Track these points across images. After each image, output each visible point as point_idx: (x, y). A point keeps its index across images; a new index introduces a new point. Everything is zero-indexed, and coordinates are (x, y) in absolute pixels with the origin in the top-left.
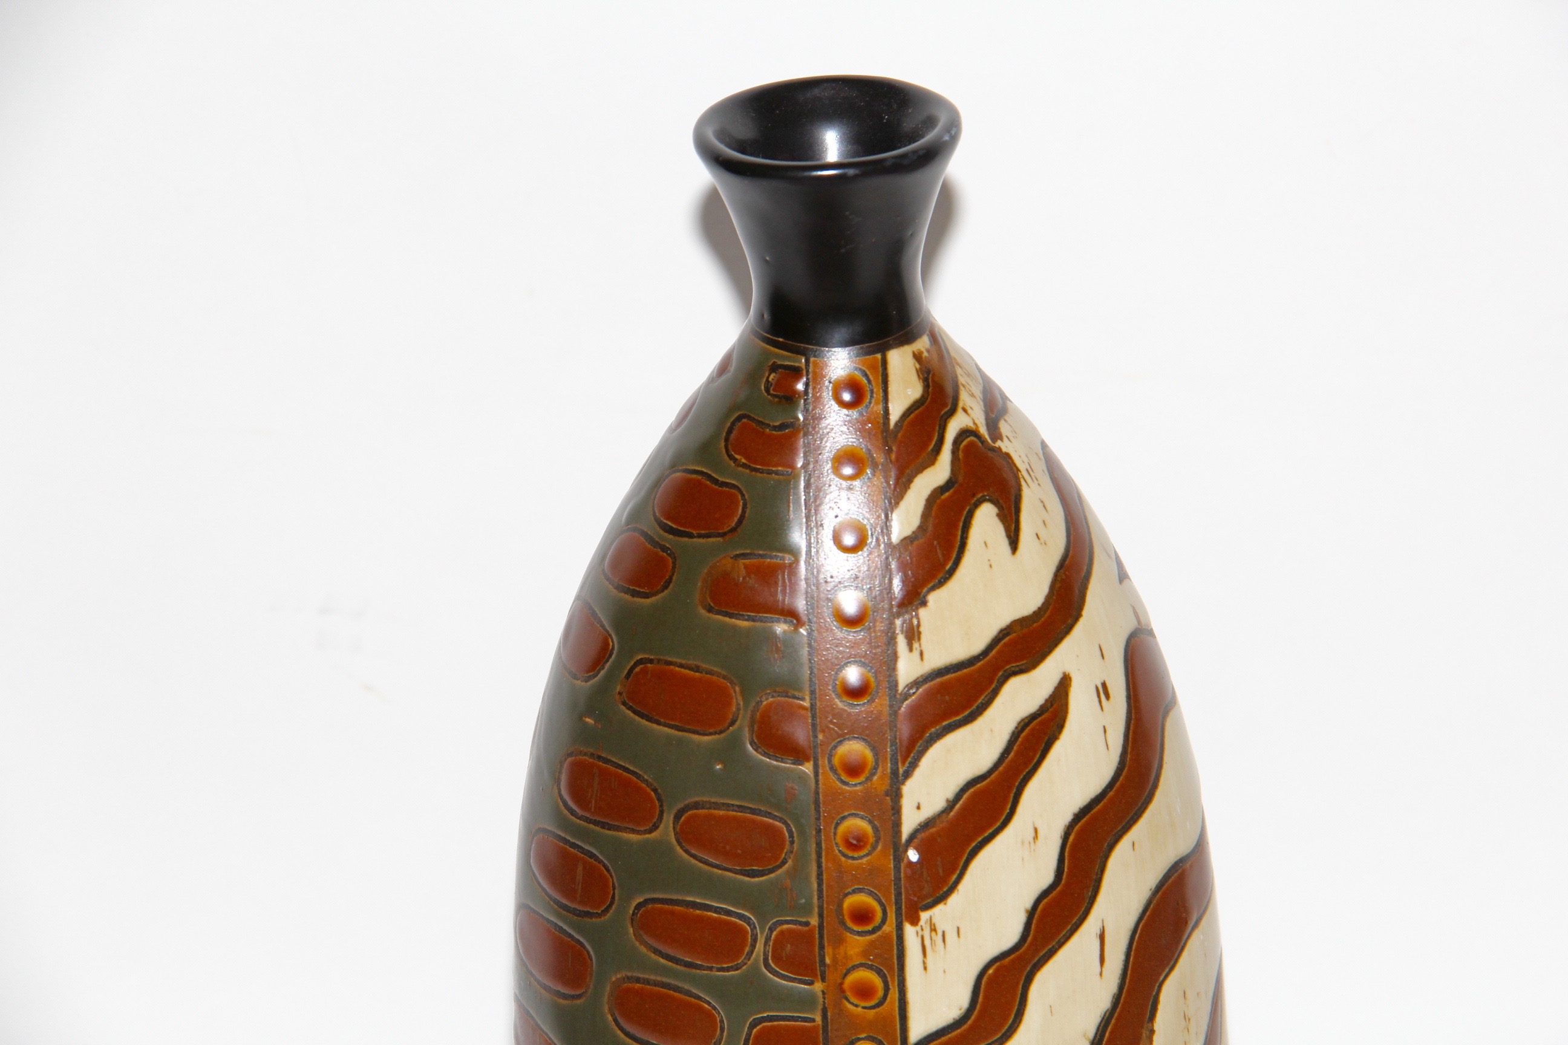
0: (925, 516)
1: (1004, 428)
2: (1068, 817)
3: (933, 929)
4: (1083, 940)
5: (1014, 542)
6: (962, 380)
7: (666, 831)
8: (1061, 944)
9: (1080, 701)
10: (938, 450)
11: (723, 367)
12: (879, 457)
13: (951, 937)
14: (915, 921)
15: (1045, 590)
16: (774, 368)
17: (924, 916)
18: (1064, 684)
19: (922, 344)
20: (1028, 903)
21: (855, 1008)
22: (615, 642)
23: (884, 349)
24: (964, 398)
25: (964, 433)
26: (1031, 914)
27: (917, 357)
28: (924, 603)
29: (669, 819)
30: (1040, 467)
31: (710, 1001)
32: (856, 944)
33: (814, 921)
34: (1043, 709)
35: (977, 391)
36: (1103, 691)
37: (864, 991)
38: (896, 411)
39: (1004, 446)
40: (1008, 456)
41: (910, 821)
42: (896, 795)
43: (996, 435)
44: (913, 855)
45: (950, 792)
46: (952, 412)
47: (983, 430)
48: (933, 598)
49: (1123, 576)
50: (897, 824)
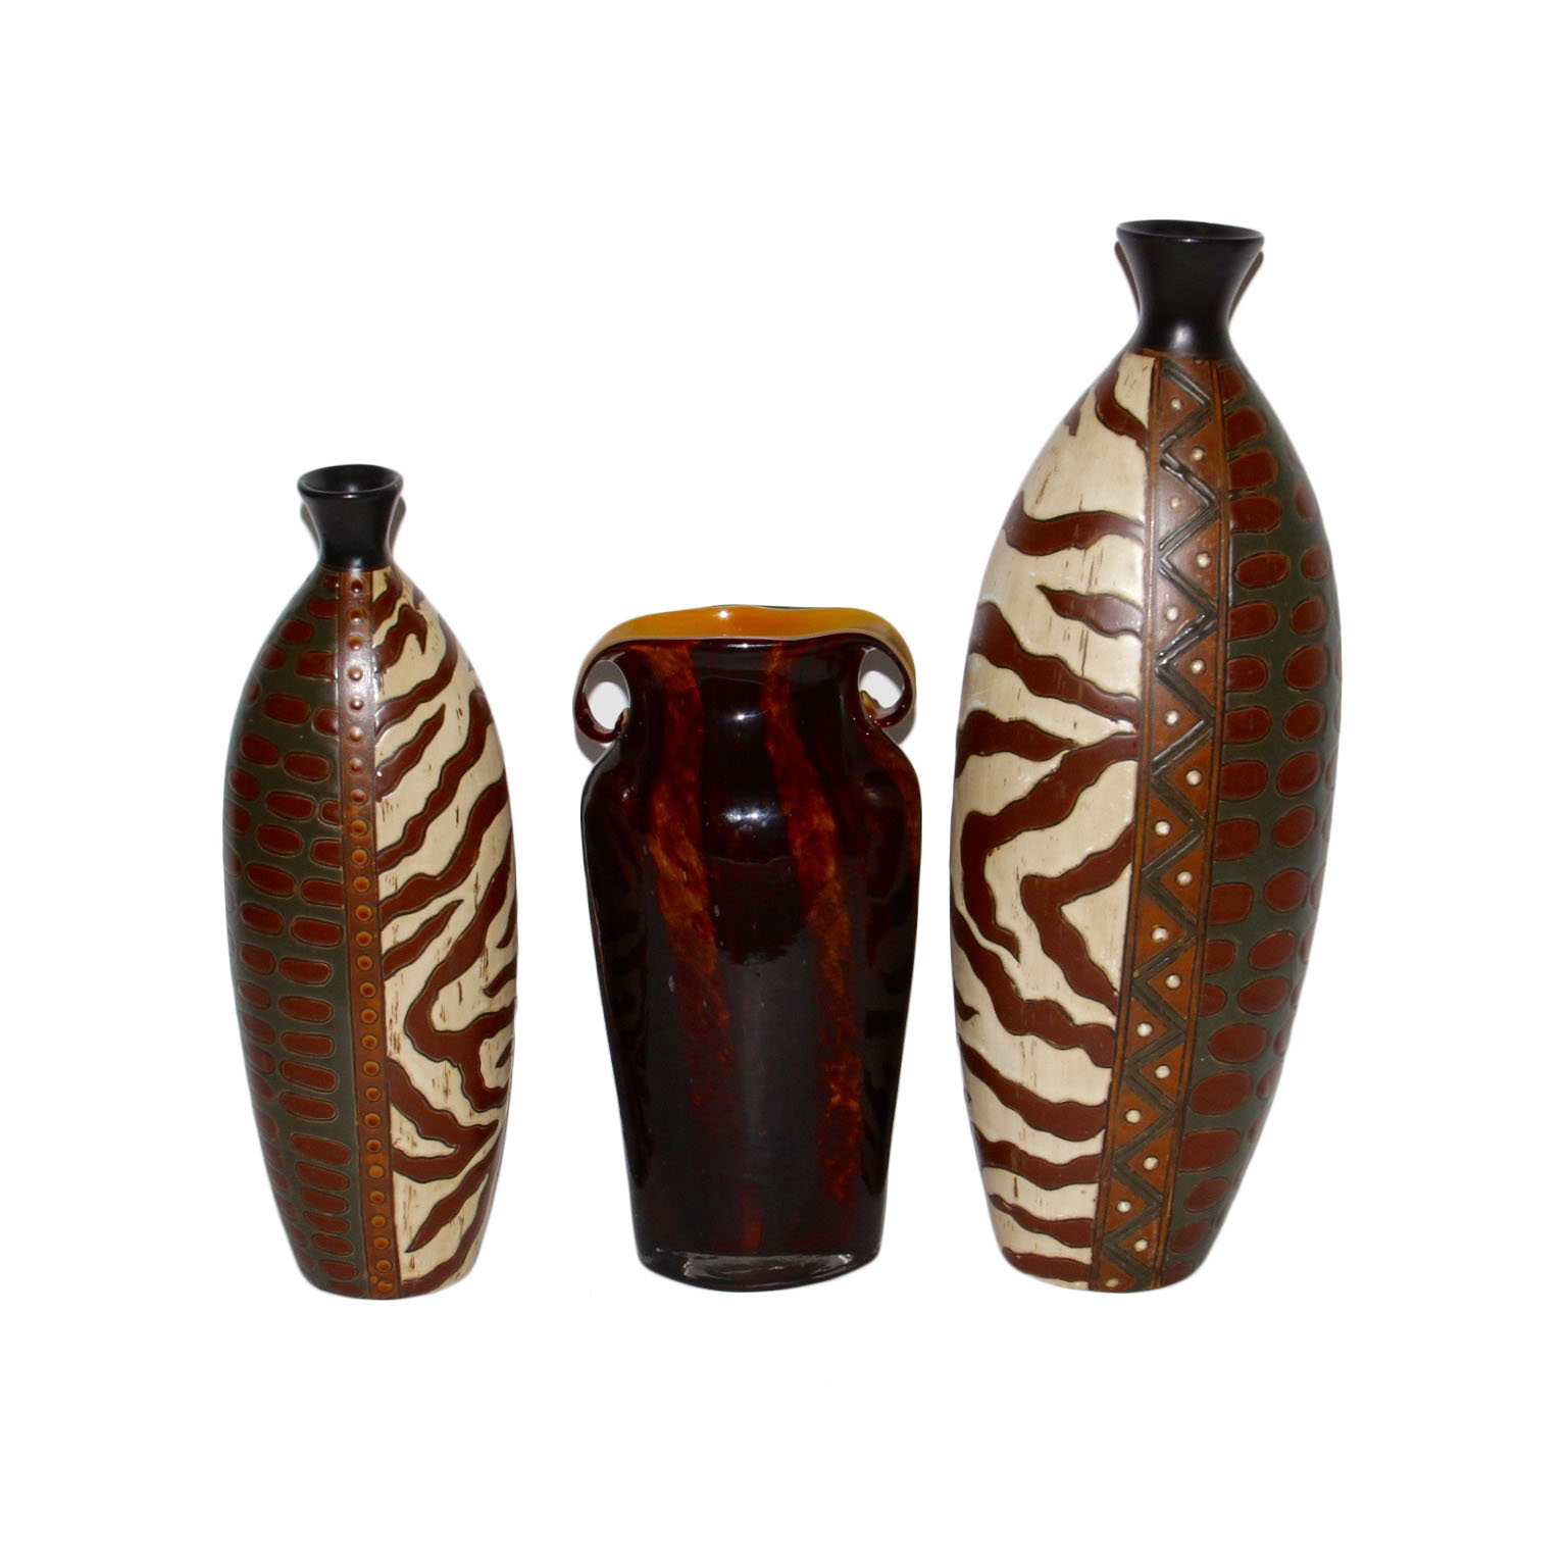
0: (387, 637)
1: (421, 605)
2: (444, 762)
3: (387, 804)
4: (449, 813)
5: (423, 648)
6: (404, 584)
7: (281, 764)
8: (440, 813)
9: (450, 716)
10: (392, 612)
11: (308, 579)
12: (368, 613)
13: (394, 806)
14: (380, 801)
15: (436, 669)
16: (327, 577)
17: (384, 798)
18: (442, 709)
19: (388, 570)
20: (427, 795)
21: (355, 836)
22: (261, 688)
23: (371, 571)
24: (405, 592)
25: (404, 606)
26: (428, 800)
27: (385, 574)
28: (385, 672)
29: (281, 758)
30: (436, 623)
31: (297, 834)
32: (357, 808)
33: (339, 800)
34: (434, 717)
35: (411, 590)
36: (460, 712)
37: (359, 830)
38: (376, 595)
39: (421, 612)
40: (422, 616)
41: (378, 759)
42: (372, 749)
43: (418, 607)
44: (379, 774)
45: (395, 749)
46: (399, 597)
47: (412, 605)
48: (388, 671)
49: (471, 669)
50: (373, 760)
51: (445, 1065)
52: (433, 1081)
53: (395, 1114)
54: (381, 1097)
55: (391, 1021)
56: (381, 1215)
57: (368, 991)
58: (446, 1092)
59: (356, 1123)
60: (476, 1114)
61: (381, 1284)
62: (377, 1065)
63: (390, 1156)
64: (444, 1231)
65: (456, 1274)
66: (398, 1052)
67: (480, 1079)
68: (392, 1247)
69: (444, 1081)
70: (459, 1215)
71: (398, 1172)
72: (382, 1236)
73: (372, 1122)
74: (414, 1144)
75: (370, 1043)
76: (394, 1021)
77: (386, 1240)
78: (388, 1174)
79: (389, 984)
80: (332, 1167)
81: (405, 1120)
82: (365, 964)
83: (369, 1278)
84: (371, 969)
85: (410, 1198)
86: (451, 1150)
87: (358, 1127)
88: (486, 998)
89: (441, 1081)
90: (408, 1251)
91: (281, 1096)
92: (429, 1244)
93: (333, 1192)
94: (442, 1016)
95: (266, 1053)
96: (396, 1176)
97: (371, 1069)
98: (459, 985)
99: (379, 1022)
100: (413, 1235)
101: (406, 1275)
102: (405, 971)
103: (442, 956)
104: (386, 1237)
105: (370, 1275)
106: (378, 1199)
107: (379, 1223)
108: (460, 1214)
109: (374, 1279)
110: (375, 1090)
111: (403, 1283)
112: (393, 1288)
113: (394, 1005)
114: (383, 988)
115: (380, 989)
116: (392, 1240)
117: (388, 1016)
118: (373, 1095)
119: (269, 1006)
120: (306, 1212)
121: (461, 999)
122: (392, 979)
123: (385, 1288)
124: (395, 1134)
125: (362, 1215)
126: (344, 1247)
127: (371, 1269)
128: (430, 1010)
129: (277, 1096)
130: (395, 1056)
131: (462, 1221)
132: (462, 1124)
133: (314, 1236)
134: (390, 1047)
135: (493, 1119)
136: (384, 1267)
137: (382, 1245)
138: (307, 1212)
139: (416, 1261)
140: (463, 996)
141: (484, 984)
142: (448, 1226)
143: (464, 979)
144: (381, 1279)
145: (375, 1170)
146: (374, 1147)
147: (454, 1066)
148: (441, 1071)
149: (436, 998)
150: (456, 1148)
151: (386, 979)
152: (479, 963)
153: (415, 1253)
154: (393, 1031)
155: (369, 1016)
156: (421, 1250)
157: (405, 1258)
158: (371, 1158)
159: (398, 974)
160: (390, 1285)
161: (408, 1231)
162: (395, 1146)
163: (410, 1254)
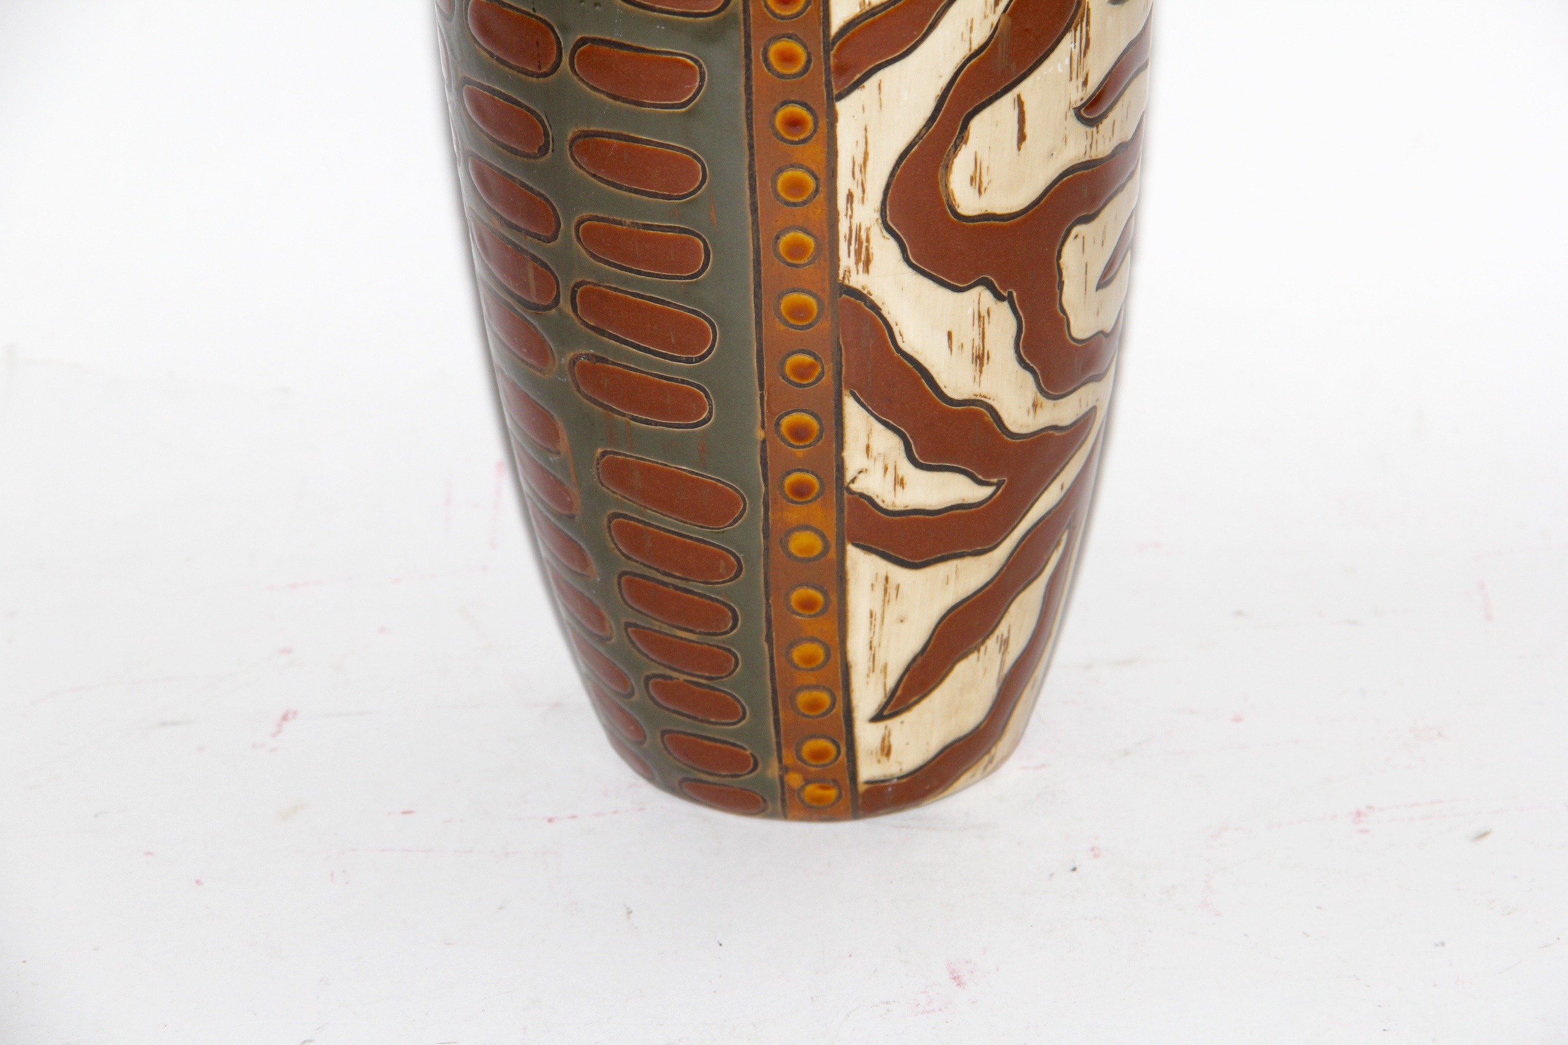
51: (981, 297)
52: (950, 335)
53: (855, 415)
54: (823, 373)
55: (850, 197)
56: (813, 640)
57: (794, 123)
58: (980, 359)
59: (760, 434)
60: (1051, 403)
61: (811, 789)
62: (812, 301)
63: (841, 510)
64: (964, 671)
65: (986, 758)
66: (867, 270)
67: (1060, 321)
69: (975, 333)
70: (998, 632)
71: (857, 546)
72: (816, 687)
73: (799, 433)
74: (900, 482)
75: (797, 250)
76: (858, 194)
77: (825, 697)
78: (833, 554)
79: (843, 107)
80: (695, 531)
81: (878, 427)
82: (787, 58)
83: (781, 778)
84: (806, 69)
85: (886, 602)
86: (984, 492)
87: (764, 442)
88: (1081, 128)
89: (968, 334)
90: (879, 717)
91: (573, 362)
92: (925, 703)
93: (698, 587)
94: (976, 181)
95: (534, 258)
96: (853, 553)
97: (799, 311)
98: (1020, 103)
99: (821, 196)
100: (891, 681)
101: (869, 769)
102: (886, 75)
103: (980, 36)
104: (824, 688)
105: (785, 769)
106: (808, 605)
107: (809, 659)
108: (1002, 629)
109: (794, 780)
110: (807, 359)
111: (862, 788)
112: (839, 797)
113: (859, 160)
114: (832, 119)
115: (823, 123)
116: (839, 695)
117: (844, 183)
118: (802, 371)
119: (544, 150)
120: (628, 625)
121: (1022, 138)
122: (856, 96)
123: (819, 799)
124: (854, 459)
125: (769, 640)
126: (728, 709)
127: (789, 758)
128: (948, 168)
129: (565, 361)
130: (857, 280)
131: (1005, 643)
132: (1014, 428)
133: (648, 679)
134: (846, 260)
135: (1084, 410)
136: (819, 755)
137: (814, 705)
138: (635, 625)
139: (896, 742)
140: (1028, 130)
141: (1077, 95)
142: (973, 657)
143: (1024, 89)
144: (808, 782)
145: (803, 542)
146: (801, 491)
147: (999, 297)
148: (970, 311)
149: (962, 137)
150: (999, 485)
151: (840, 97)
152: (1068, 45)
153: (894, 724)
154: (856, 221)
155: (796, 187)
156: (907, 717)
157: (867, 735)
158: (795, 514)
159: (871, 83)
160: (832, 793)
161: (877, 675)
162: (853, 487)
163: (881, 725)
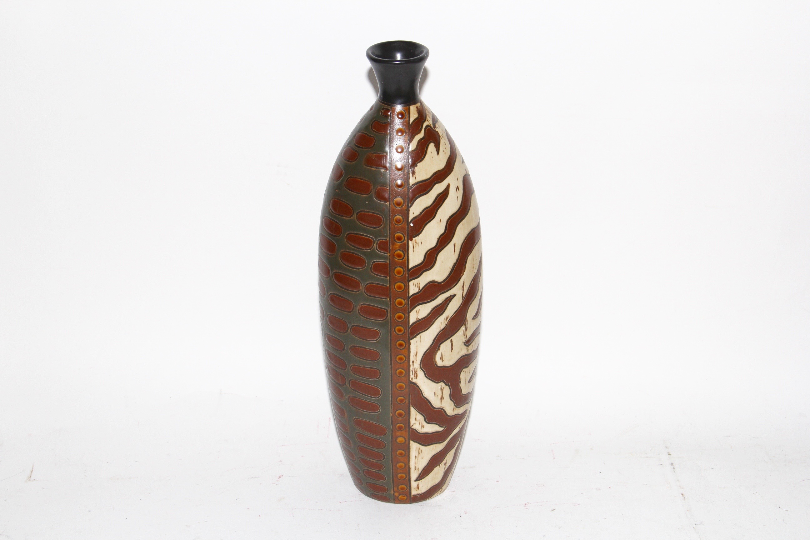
0: (417, 145)
1: (437, 125)
2: (448, 217)
3: (416, 242)
4: (450, 247)
5: (438, 152)
6: (427, 114)
7: (354, 217)
8: (445, 247)
9: (452, 190)
10: (421, 130)
11: (371, 109)
12: (407, 131)
13: (420, 244)
14: (411, 240)
15: (445, 164)
16: (383, 109)
17: (414, 239)
18: (448, 186)
19: (418, 105)
20: (438, 237)
21: (397, 259)
22: (344, 173)
23: (409, 105)
24: (428, 118)
25: (427, 126)
26: (438, 239)
27: (417, 108)
28: (416, 166)
29: (355, 214)
30: (445, 135)
31: (363, 257)
32: (398, 244)
33: (388, 239)
34: (443, 192)
35: (431, 116)
36: (458, 188)
37: (399, 256)
38: (412, 120)
39: (437, 130)
40: (437, 132)
41: (411, 217)
42: (409, 211)
43: (435, 127)
44: (412, 225)
45: (421, 210)
46: (425, 121)
47: (432, 126)
48: (418, 165)
49: (463, 162)
50: (408, 217)
51: (442, 385)
52: (435, 393)
53: (413, 411)
54: (406, 401)
55: (413, 362)
56: (402, 462)
57: (401, 345)
58: (442, 398)
59: (391, 415)
60: (457, 409)
61: (400, 497)
62: (404, 385)
63: (409, 433)
64: (436, 470)
65: (441, 490)
66: (416, 378)
67: (460, 390)
68: (408, 477)
69: (440, 393)
70: (444, 461)
71: (412, 440)
72: (403, 473)
73: (400, 415)
74: (423, 426)
75: (401, 373)
76: (415, 361)
77: (404, 475)
78: (407, 443)
79: (412, 342)
80: (376, 437)
81: (418, 414)
82: (400, 330)
83: (394, 494)
84: (404, 333)
85: (419, 454)
86: (442, 429)
87: (392, 416)
88: (465, 347)
89: (439, 393)
90: (416, 480)
91: (349, 397)
92: (427, 477)
93: (376, 450)
94: (441, 358)
95: (340, 373)
96: (412, 442)
97: (401, 387)
98: (452, 341)
99: (406, 362)
100: (420, 472)
101: (414, 492)
102: (422, 334)
103: (443, 326)
105: (394, 492)
106: (401, 454)
107: (401, 467)
108: (445, 460)
109: (397, 494)
110: (402, 398)
111: (412, 496)
112: (407, 498)
113: (415, 354)
114: (410, 344)
115: (407, 345)
116: (408, 475)
117: (412, 358)
118: (401, 401)
119: (344, 350)
120: (359, 458)
121: (452, 349)
122: (415, 339)
123: (402, 499)
124: (412, 421)
125: (392, 462)
126: (382, 478)
127: (396, 489)
128: (435, 355)
129: (347, 397)
130: (414, 380)
131: (446, 463)
132: (449, 414)
133: (364, 470)
134: (412, 376)
135: (465, 410)
136: (402, 489)
137: (402, 477)
138: (361, 458)
139: (420, 486)
140: (453, 347)
141: (464, 340)
142: (438, 467)
143: (453, 338)
144: (400, 495)
145: (400, 440)
146: (400, 428)
147: (446, 385)
148: (439, 388)
149: (439, 349)
150: (445, 427)
151: (412, 339)
152: (463, 328)
153: (420, 482)
154: (414, 367)
155: (401, 359)
156: (423, 480)
157: (414, 484)
158: (398, 433)
159: (418, 336)
160: (405, 497)
161: (416, 471)
162: (412, 427)
163: (417, 482)
